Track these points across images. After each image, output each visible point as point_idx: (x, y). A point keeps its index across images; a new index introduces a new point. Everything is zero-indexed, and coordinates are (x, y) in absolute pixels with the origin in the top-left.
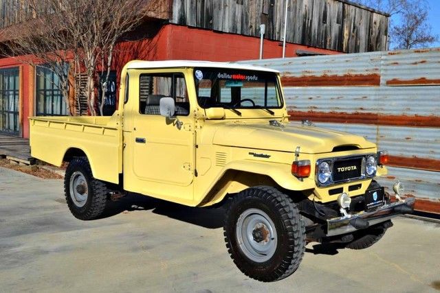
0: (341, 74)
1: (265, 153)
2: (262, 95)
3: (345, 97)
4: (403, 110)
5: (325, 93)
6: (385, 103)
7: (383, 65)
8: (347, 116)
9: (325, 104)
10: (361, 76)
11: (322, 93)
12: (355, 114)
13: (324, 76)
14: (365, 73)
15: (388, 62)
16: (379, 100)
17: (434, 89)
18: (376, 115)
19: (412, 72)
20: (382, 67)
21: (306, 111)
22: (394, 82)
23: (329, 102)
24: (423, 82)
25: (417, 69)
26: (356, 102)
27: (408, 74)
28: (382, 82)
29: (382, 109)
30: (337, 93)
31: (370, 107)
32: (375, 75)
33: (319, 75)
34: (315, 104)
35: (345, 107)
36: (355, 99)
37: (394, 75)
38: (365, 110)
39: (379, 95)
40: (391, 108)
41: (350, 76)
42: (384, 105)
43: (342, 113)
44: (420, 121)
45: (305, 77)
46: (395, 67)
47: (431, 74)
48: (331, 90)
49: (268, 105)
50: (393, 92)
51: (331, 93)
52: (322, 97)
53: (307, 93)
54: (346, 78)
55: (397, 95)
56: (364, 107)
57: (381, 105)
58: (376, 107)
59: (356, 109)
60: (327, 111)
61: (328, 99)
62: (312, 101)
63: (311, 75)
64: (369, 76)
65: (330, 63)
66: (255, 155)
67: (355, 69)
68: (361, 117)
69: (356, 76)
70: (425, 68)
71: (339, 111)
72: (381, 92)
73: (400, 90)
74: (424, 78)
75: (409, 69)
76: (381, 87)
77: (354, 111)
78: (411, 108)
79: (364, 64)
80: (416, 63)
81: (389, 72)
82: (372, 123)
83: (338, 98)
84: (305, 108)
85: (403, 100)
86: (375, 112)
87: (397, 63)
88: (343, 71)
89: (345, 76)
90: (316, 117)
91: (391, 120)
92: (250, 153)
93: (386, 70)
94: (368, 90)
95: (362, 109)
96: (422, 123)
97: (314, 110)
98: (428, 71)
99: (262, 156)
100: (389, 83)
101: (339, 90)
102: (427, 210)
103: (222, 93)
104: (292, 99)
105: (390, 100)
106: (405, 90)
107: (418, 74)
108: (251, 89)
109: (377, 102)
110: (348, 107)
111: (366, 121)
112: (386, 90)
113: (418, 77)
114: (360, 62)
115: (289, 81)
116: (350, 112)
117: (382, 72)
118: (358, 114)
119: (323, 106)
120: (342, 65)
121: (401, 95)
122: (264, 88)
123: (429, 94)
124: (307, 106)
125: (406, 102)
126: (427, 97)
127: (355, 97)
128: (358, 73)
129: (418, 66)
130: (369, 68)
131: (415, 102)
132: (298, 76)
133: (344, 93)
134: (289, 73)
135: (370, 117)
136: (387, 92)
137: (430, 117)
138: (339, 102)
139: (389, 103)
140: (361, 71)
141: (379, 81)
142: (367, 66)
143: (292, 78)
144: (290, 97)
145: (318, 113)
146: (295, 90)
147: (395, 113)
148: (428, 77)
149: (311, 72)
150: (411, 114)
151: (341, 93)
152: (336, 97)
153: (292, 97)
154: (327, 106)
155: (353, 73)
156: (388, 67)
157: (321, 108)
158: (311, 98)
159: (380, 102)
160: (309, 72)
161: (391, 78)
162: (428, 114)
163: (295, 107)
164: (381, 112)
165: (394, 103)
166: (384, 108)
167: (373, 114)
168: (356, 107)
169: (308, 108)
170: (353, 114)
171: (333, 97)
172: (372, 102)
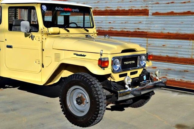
0: (127, 9)
1: (83, 54)
2: (82, 20)
3: (129, 22)
4: (161, 30)
5: (119, 19)
6: (151, 25)
7: (150, 4)
8: (130, 33)
9: (118, 26)
10: (138, 10)
11: (116, 19)
12: (135, 32)
13: (117, 10)
14: (141, 9)
15: (153, 3)
16: (148, 24)
17: (178, 18)
18: (147, 32)
19: (167, 8)
20: (150, 5)
21: (107, 30)
22: (156, 14)
23: (121, 25)
24: (172, 14)
25: (169, 6)
26: (136, 25)
27: (164, 10)
28: (150, 13)
29: (150, 29)
30: (125, 19)
31: (143, 28)
32: (146, 10)
33: (115, 9)
34: (113, 26)
35: (129, 28)
37: (156, 10)
39: (148, 21)
40: (155, 28)
41: (132, 10)
42: (151, 27)
43: (127, 31)
44: (171, 36)
45: (107, 10)
46: (157, 5)
47: (176, 9)
48: (122, 18)
49: (85, 26)
50: (156, 20)
51: (121, 19)
52: (116, 22)
53: (108, 19)
54: (130, 11)
55: (158, 21)
56: (140, 28)
57: (149, 27)
58: (146, 28)
59: (135, 29)
60: (119, 30)
61: (119, 23)
62: (110, 24)
63: (110, 9)
64: (143, 10)
65: (121, 2)
66: (77, 55)
67: (135, 6)
68: (138, 33)
69: (136, 10)
70: (173, 6)
71: (126, 30)
72: (149, 20)
73: (159, 18)
74: (172, 12)
75: (165, 7)
76: (149, 16)
77: (134, 30)
78: (166, 28)
79: (140, 3)
80: (168, 3)
81: (154, 8)
82: (144, 37)
84: (107, 28)
85: (161, 24)
87: (158, 3)
88: (128, 7)
89: (129, 10)
90: (113, 33)
91: (155, 35)
92: (74, 54)
93: (152, 7)
94: (142, 18)
95: (138, 29)
96: (171, 37)
97: (112, 29)
98: (175, 8)
99: (81, 55)
100: (153, 14)
101: (126, 18)
102: (174, 85)
103: (58, 19)
104: (100, 23)
105: (153, 24)
106: (163, 18)
107: (170, 9)
108: (76, 17)
109: (147, 25)
110: (131, 28)
111: (141, 36)
112: (152, 18)
113: (169, 11)
115: (98, 13)
116: (132, 31)
117: (150, 8)
118: (136, 32)
119: (117, 27)
120: (128, 3)
121: (160, 21)
122: (83, 17)
123: (175, 21)
124: (107, 27)
125: (163, 25)
126: (174, 22)
127: (135, 22)
128: (137, 8)
129: (170, 5)
130: (143, 6)
131: (168, 25)
132: (103, 9)
133: (129, 20)
134: (98, 8)
135: (144, 33)
136: (153, 20)
137: (176, 33)
138: (126, 25)
139: (154, 25)
140: (138, 7)
141: (148, 13)
142: (142, 4)
143: (99, 10)
144: (98, 21)
145: (114, 31)
146: (101, 18)
147: (157, 31)
148: (175, 11)
149: (110, 8)
150: (165, 32)
151: (127, 20)
152: (124, 22)
154: (119, 27)
155: (134, 9)
156: (153, 5)
158: (110, 23)
159: (149, 25)
160: (109, 8)
161: (154, 12)
163: (101, 28)
164: (149, 31)
165: (156, 26)
166: (151, 28)
167: (145, 32)
168: (136, 28)
169: (108, 28)
170: (133, 32)
171: (123, 22)
172: (144, 25)
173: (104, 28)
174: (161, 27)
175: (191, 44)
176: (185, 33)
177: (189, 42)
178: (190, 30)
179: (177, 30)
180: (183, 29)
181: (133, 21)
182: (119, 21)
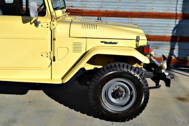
4: (98, 8)
6: (87, 3)
16: (83, 1)
18: (82, 10)
29: (85, 7)
38: (74, 7)
40: (91, 6)
42: (86, 4)
44: (109, 14)
56: (74, 6)
58: (81, 6)
78: (103, 6)
86: (81, 9)
91: (91, 13)
95: (72, 7)
96: (109, 15)
109: (82, 3)
125: (100, 3)
131: (105, 3)
135: (78, 11)
137: (114, 11)
139: (89, 3)
147: (93, 9)
150: (103, 10)
159: (84, 3)
162: (113, 10)
164: (85, 8)
165: (92, 3)
166: (87, 6)
167: (80, 10)
172: (78, 3)
174: (98, 5)
175: (130, 21)
176: (123, 11)
177: (128, 20)
178: (129, 9)
179: (115, 8)
180: (121, 7)
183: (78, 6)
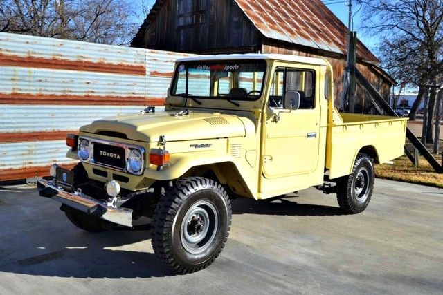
0: (115, 63)
5: (103, 78)
6: (150, 89)
8: (121, 99)
9: (102, 89)
10: (132, 66)
11: (99, 78)
14: (135, 65)
15: (150, 58)
18: (144, 98)
19: (166, 67)
20: (147, 62)
22: (154, 74)
23: (107, 87)
25: (168, 65)
26: (129, 87)
28: (147, 73)
29: (148, 94)
32: (142, 67)
33: (95, 61)
34: (93, 88)
36: (128, 85)
37: (155, 68)
38: (136, 94)
39: (145, 83)
40: (154, 93)
43: (117, 97)
45: (80, 62)
46: (155, 62)
50: (154, 81)
52: (100, 82)
53: (83, 77)
54: (120, 67)
55: (157, 83)
56: (135, 92)
58: (144, 92)
59: (129, 93)
60: (104, 95)
61: (105, 84)
62: (89, 86)
63: (86, 60)
64: (137, 67)
65: (104, 51)
67: (127, 60)
69: (128, 66)
71: (115, 95)
76: (146, 77)
77: (127, 95)
79: (132, 56)
80: (167, 62)
81: (151, 66)
83: (114, 84)
84: (82, 92)
85: (161, 87)
86: (143, 96)
87: (156, 60)
89: (119, 65)
93: (149, 64)
94: (137, 78)
95: (133, 93)
97: (90, 94)
109: (144, 88)
111: (137, 103)
112: (150, 79)
114: (129, 54)
116: (124, 96)
117: (147, 65)
118: (130, 97)
127: (128, 83)
129: (168, 63)
130: (137, 61)
136: (151, 81)
138: (115, 87)
139: (153, 89)
141: (145, 71)
142: (135, 59)
147: (157, 97)
153: (66, 80)
155: (125, 64)
156: (151, 62)
157: (98, 92)
158: (88, 83)
160: (84, 58)
161: (153, 70)
163: (70, 91)
165: (155, 89)
166: (149, 92)
167: (142, 98)
168: (130, 91)
169: (85, 92)
170: (126, 98)
171: (110, 82)
172: (141, 88)
173: (76, 92)
181: (125, 82)
182: (103, 80)
183: (140, 92)
